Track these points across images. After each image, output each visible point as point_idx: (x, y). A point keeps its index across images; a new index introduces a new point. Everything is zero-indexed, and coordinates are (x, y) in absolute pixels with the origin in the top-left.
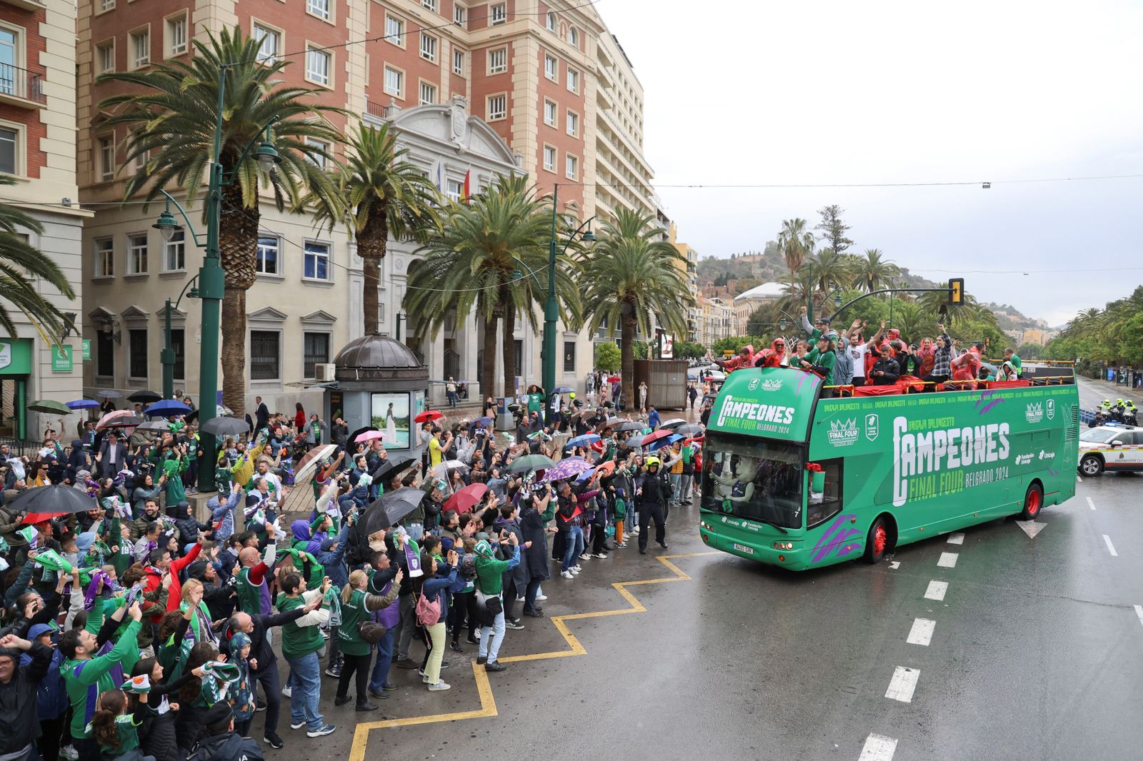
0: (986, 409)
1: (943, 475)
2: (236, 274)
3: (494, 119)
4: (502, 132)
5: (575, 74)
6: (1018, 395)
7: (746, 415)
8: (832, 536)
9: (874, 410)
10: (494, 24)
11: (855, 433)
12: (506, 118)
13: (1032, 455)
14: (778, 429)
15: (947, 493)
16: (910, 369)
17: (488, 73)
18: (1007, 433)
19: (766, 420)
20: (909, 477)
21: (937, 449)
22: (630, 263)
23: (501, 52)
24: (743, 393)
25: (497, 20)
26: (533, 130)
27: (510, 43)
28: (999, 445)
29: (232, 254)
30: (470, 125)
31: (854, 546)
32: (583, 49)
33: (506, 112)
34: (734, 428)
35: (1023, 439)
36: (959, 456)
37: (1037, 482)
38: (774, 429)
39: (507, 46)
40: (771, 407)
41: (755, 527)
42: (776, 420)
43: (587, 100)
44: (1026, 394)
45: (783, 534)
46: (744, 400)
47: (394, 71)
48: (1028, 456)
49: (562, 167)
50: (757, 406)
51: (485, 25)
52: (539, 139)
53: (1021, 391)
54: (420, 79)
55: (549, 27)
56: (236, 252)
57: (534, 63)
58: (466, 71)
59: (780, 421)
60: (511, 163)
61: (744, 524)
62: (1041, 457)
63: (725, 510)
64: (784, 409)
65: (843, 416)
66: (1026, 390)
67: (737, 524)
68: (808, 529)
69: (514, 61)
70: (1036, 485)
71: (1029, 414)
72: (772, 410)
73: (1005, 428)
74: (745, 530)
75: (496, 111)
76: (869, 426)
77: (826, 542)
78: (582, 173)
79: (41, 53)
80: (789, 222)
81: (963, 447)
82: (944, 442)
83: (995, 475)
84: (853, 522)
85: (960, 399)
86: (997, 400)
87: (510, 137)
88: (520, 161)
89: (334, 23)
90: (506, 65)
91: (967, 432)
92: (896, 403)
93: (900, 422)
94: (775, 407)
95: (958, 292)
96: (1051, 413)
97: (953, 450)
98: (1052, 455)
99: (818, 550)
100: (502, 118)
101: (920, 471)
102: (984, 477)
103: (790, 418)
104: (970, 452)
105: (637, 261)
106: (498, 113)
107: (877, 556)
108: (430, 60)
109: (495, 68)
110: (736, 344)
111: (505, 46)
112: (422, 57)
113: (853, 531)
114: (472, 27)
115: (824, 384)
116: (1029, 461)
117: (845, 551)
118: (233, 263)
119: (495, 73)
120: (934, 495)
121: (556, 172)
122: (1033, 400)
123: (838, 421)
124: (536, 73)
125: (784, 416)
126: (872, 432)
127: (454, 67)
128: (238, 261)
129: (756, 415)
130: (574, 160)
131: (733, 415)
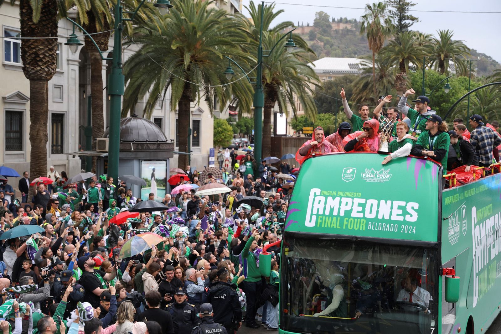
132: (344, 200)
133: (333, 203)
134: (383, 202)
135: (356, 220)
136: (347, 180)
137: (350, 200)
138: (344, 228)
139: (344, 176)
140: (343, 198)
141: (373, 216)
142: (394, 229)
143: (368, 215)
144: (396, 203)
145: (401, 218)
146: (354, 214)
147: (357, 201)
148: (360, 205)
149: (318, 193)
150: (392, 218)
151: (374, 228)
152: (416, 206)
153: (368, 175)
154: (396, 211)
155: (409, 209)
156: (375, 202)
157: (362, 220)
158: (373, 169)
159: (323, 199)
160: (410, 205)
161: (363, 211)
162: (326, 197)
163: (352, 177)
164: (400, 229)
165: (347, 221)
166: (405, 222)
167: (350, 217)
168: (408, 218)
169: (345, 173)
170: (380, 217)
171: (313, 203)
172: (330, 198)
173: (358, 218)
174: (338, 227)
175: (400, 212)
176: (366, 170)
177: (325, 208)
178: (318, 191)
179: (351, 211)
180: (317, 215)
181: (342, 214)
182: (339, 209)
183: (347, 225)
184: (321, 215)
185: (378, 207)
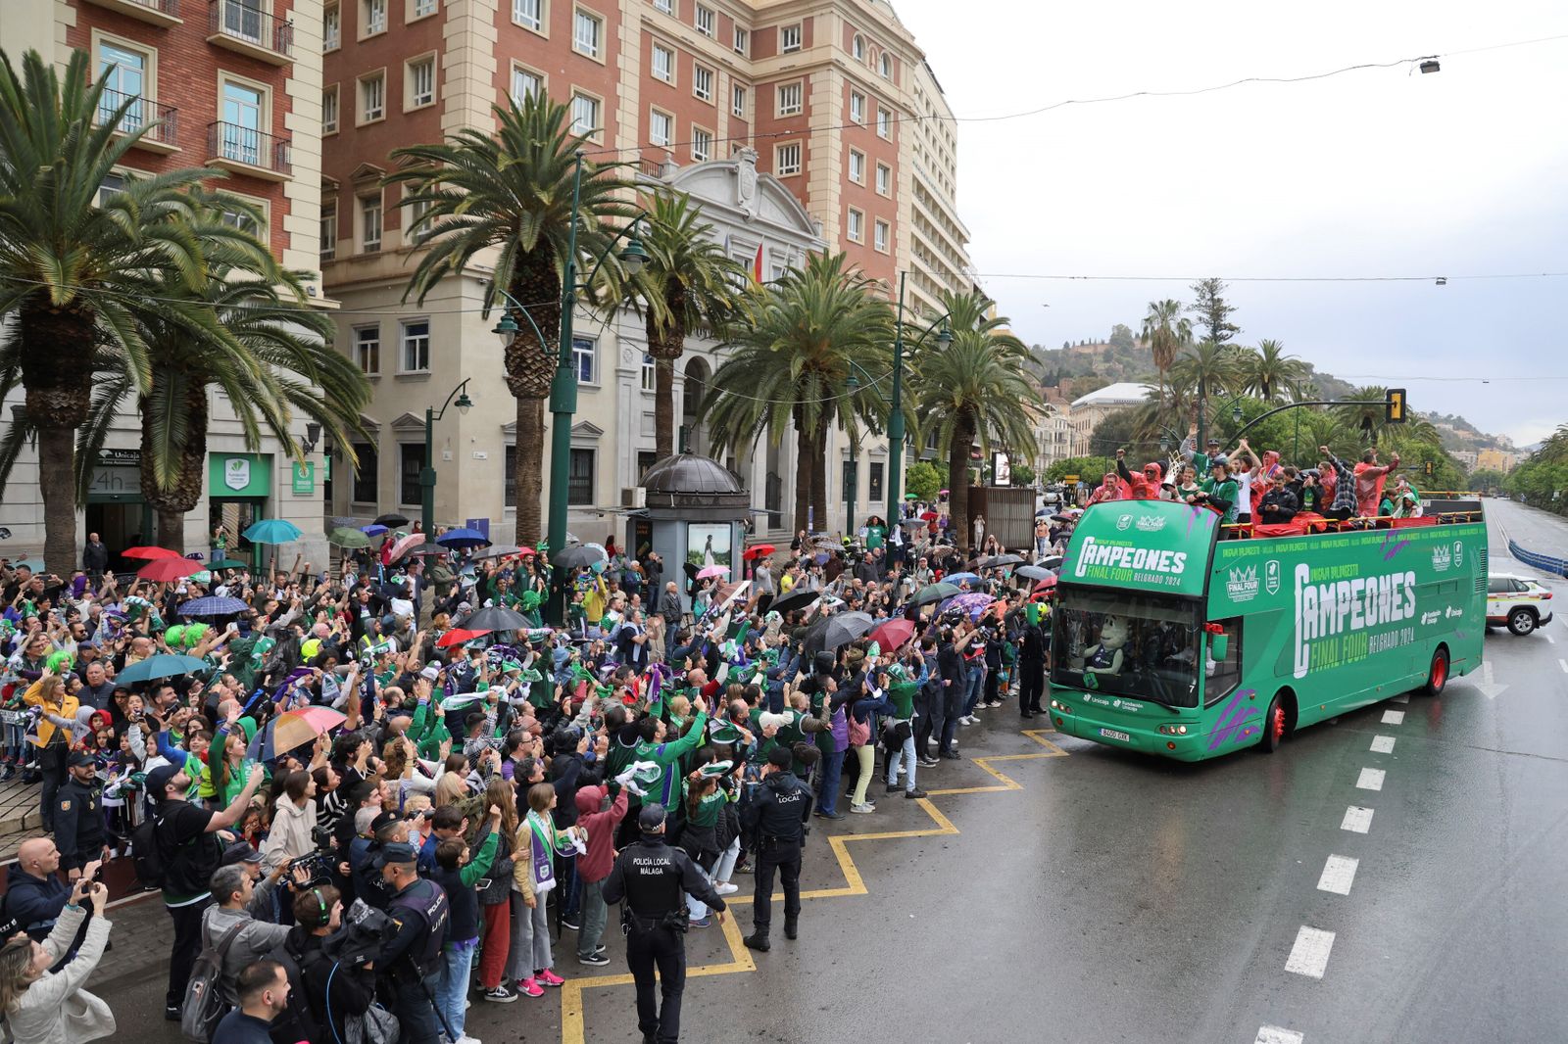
0: (1391, 554)
1: (1346, 638)
2: (537, 381)
3: (785, 175)
4: (796, 192)
5: (887, 114)
6: (1425, 536)
7: (1117, 562)
8: (1229, 718)
9: (1274, 556)
10: (786, 52)
11: (1255, 585)
12: (800, 173)
13: (1439, 613)
14: (1165, 580)
15: (1350, 661)
16: (1308, 502)
17: (777, 115)
18: (1413, 584)
19: (1147, 568)
20: (1311, 641)
21: (1340, 604)
22: (966, 363)
23: (794, 88)
24: (1109, 534)
25: (790, 47)
26: (835, 189)
27: (807, 77)
28: (1405, 599)
29: (532, 357)
30: (760, 185)
31: (1254, 729)
32: (897, 82)
33: (800, 166)
34: (1101, 578)
35: (1431, 592)
36: (1361, 614)
37: (1443, 646)
38: (1159, 580)
39: (802, 80)
40: (1152, 551)
41: (1133, 706)
42: (1161, 568)
43: (902, 149)
44: (1433, 535)
45: (1174, 715)
46: (1113, 542)
47: (662, 114)
48: (1434, 614)
49: (870, 238)
50: (1133, 550)
51: (773, 52)
52: (843, 200)
53: (1428, 531)
54: (693, 124)
55: (855, 56)
56: (537, 354)
57: (837, 101)
58: (748, 112)
59: (1167, 569)
60: (809, 232)
61: (1117, 703)
62: (1448, 615)
63: (1087, 685)
64: (1171, 554)
65: (1242, 563)
66: (1433, 530)
67: (1106, 703)
68: (1206, 707)
69: (812, 100)
70: (1441, 651)
71: (1436, 561)
72: (1153, 556)
73: (1411, 577)
74: (1120, 711)
75: (787, 164)
76: (1270, 576)
77: (1223, 725)
78: (894, 243)
79: (287, 115)
80: (1158, 304)
81: (1368, 601)
82: (1348, 595)
83: (1400, 638)
84: (1252, 698)
85: (1365, 541)
86: (1403, 543)
87: (805, 198)
88: (820, 229)
89: (603, 62)
90: (801, 105)
91: (1372, 581)
92: (1298, 547)
93: (1302, 571)
94: (1158, 552)
95: (1399, 406)
96: (1459, 558)
97: (1357, 606)
98: (1459, 612)
99: (1215, 735)
100: (795, 173)
101: (1323, 634)
102: (1389, 641)
103: (1182, 566)
104: (1375, 609)
105: (976, 361)
106: (790, 167)
107: (1275, 742)
108: (704, 99)
109: (786, 108)
110: (1082, 467)
111: (800, 80)
112: (695, 95)
113: (1252, 710)
114: (756, 55)
115: (1222, 522)
116: (1435, 621)
117: (1243, 735)
118: (533, 367)
119: (786, 115)
120: (1337, 664)
121: (863, 243)
122: (1440, 542)
123: (1238, 570)
124: (839, 115)
125: (1172, 563)
126: (1273, 583)
127: (734, 108)
128: (538, 365)
129: (1132, 562)
130: (885, 226)
131: (1097, 562)
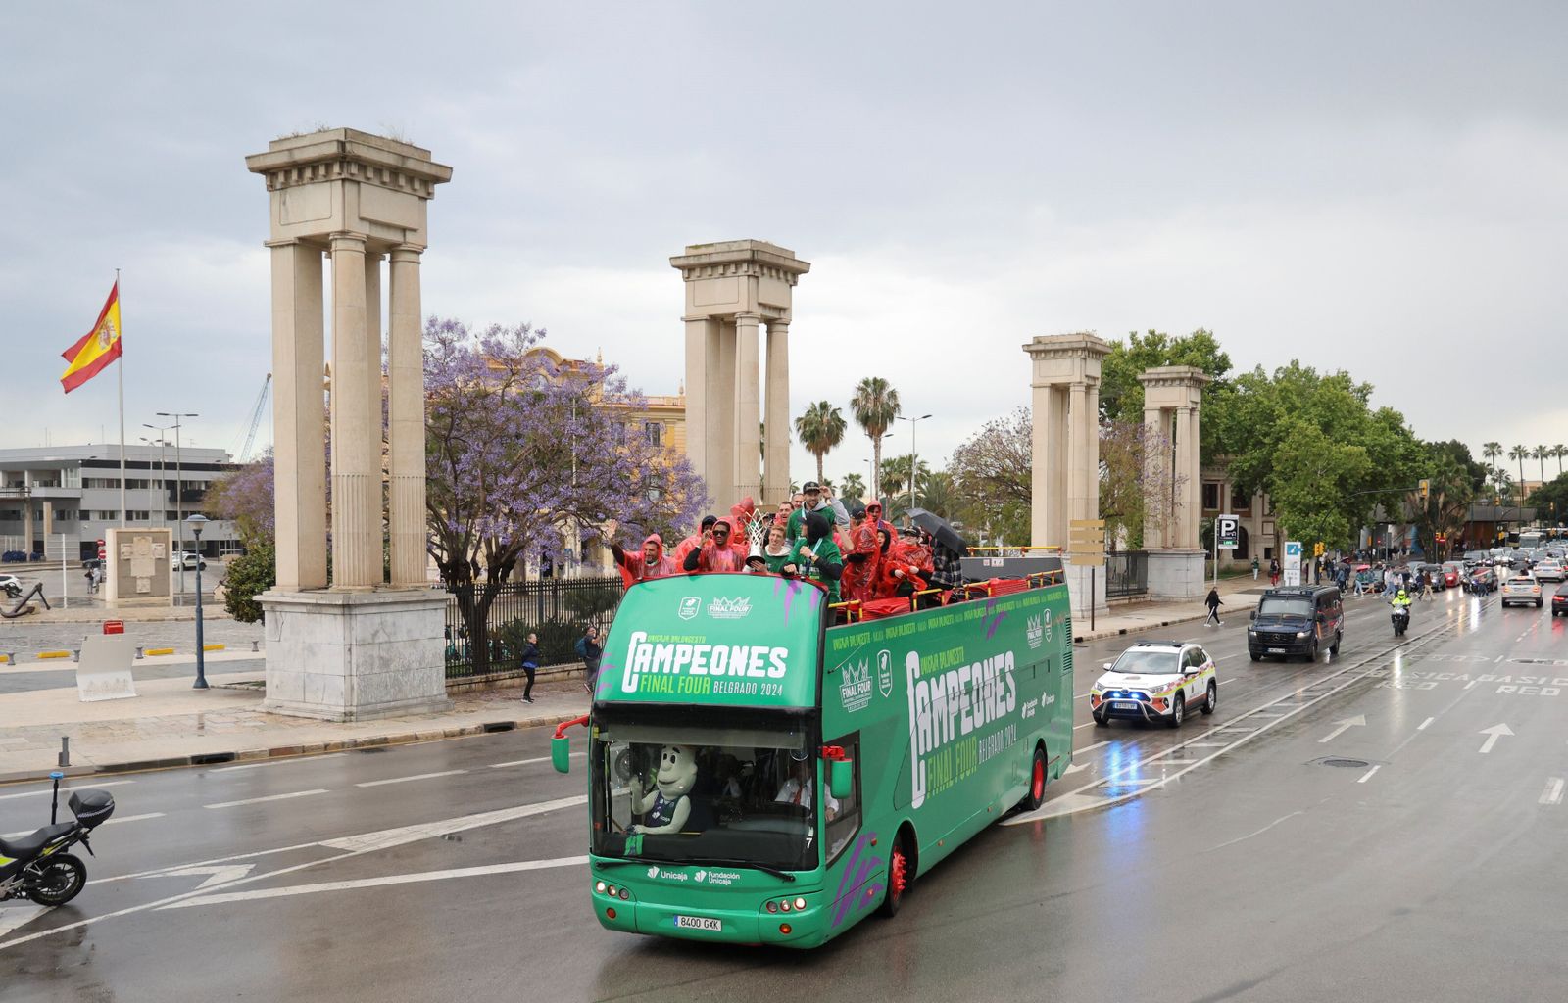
132: (681, 648)
133: (664, 653)
134: (736, 649)
135: (696, 678)
136: (686, 616)
137: (688, 648)
138: (679, 691)
139: (682, 611)
140: (679, 646)
141: (721, 671)
142: (750, 689)
143: (714, 671)
144: (756, 650)
145: (761, 674)
146: (694, 670)
147: (700, 649)
148: (703, 655)
149: (643, 640)
150: (749, 674)
151: (723, 690)
152: (784, 652)
153: (718, 609)
154: (755, 662)
155: (774, 659)
156: (724, 649)
157: (705, 679)
158: (725, 598)
159: (649, 647)
160: (776, 651)
161: (708, 665)
162: (654, 644)
163: (694, 612)
164: (759, 689)
165: (684, 681)
166: (767, 679)
167: (688, 675)
168: (772, 673)
169: (684, 606)
170: (731, 673)
171: (635, 655)
172: (659, 647)
173: (699, 676)
174: (670, 691)
175: (761, 663)
176: (715, 600)
177: (652, 661)
178: (642, 636)
179: (690, 663)
180: (641, 673)
181: (676, 670)
182: (673, 662)
183: (683, 687)
184: (645, 674)
185: (729, 658)
